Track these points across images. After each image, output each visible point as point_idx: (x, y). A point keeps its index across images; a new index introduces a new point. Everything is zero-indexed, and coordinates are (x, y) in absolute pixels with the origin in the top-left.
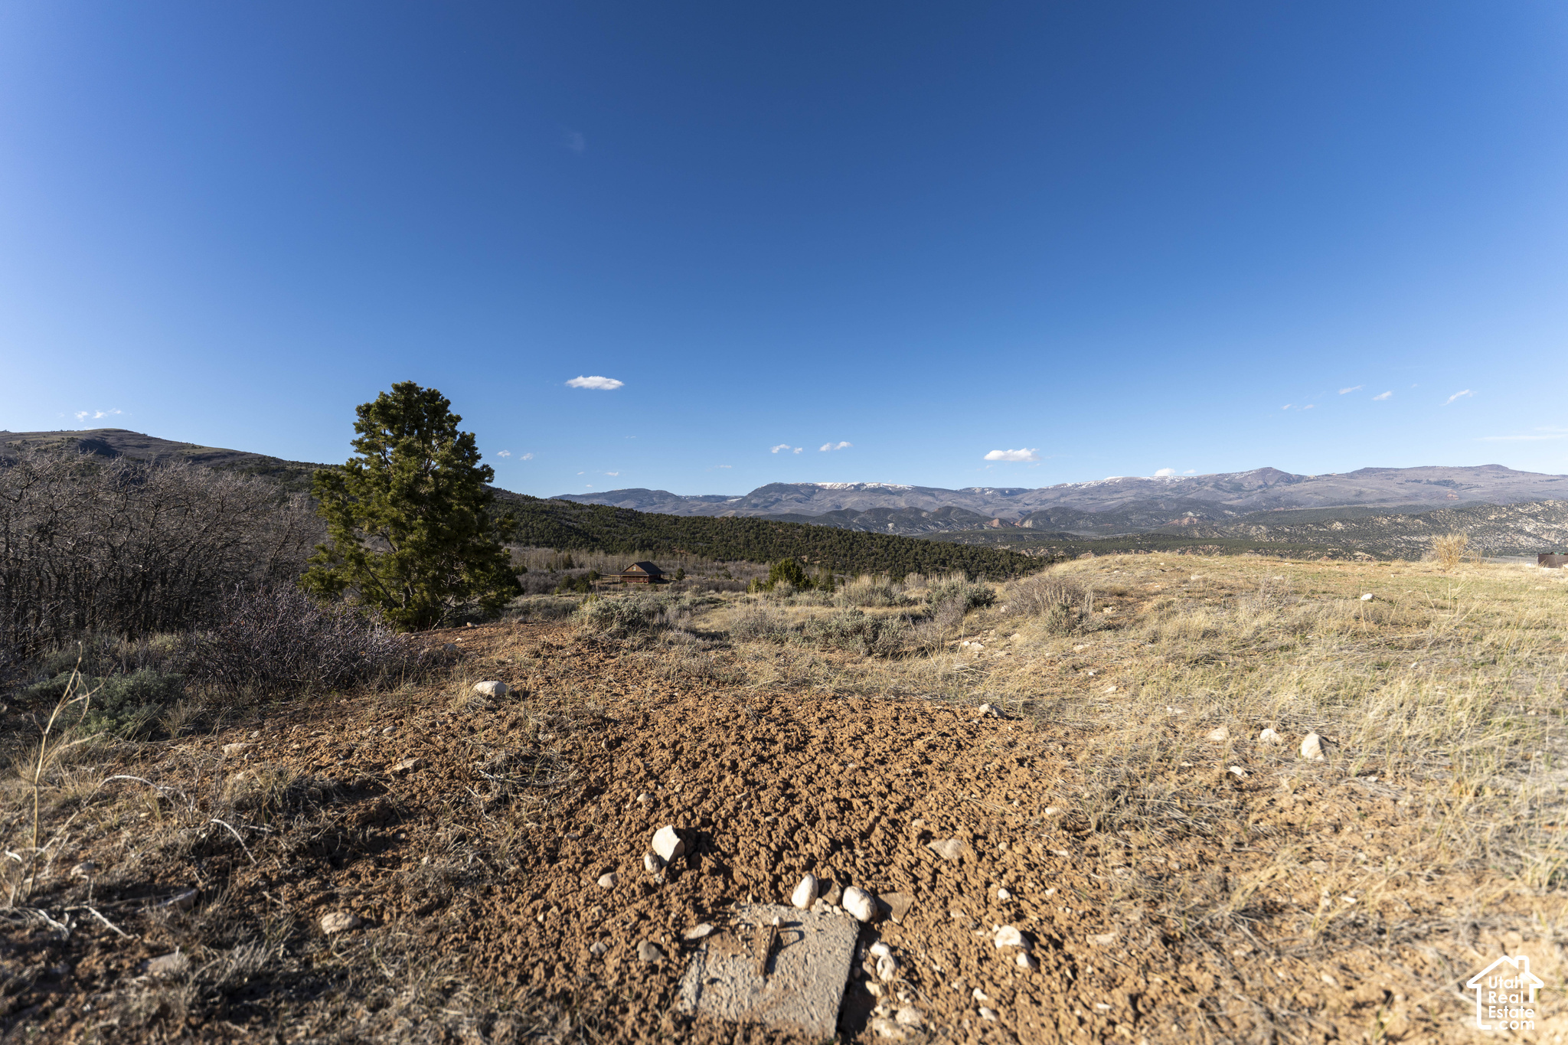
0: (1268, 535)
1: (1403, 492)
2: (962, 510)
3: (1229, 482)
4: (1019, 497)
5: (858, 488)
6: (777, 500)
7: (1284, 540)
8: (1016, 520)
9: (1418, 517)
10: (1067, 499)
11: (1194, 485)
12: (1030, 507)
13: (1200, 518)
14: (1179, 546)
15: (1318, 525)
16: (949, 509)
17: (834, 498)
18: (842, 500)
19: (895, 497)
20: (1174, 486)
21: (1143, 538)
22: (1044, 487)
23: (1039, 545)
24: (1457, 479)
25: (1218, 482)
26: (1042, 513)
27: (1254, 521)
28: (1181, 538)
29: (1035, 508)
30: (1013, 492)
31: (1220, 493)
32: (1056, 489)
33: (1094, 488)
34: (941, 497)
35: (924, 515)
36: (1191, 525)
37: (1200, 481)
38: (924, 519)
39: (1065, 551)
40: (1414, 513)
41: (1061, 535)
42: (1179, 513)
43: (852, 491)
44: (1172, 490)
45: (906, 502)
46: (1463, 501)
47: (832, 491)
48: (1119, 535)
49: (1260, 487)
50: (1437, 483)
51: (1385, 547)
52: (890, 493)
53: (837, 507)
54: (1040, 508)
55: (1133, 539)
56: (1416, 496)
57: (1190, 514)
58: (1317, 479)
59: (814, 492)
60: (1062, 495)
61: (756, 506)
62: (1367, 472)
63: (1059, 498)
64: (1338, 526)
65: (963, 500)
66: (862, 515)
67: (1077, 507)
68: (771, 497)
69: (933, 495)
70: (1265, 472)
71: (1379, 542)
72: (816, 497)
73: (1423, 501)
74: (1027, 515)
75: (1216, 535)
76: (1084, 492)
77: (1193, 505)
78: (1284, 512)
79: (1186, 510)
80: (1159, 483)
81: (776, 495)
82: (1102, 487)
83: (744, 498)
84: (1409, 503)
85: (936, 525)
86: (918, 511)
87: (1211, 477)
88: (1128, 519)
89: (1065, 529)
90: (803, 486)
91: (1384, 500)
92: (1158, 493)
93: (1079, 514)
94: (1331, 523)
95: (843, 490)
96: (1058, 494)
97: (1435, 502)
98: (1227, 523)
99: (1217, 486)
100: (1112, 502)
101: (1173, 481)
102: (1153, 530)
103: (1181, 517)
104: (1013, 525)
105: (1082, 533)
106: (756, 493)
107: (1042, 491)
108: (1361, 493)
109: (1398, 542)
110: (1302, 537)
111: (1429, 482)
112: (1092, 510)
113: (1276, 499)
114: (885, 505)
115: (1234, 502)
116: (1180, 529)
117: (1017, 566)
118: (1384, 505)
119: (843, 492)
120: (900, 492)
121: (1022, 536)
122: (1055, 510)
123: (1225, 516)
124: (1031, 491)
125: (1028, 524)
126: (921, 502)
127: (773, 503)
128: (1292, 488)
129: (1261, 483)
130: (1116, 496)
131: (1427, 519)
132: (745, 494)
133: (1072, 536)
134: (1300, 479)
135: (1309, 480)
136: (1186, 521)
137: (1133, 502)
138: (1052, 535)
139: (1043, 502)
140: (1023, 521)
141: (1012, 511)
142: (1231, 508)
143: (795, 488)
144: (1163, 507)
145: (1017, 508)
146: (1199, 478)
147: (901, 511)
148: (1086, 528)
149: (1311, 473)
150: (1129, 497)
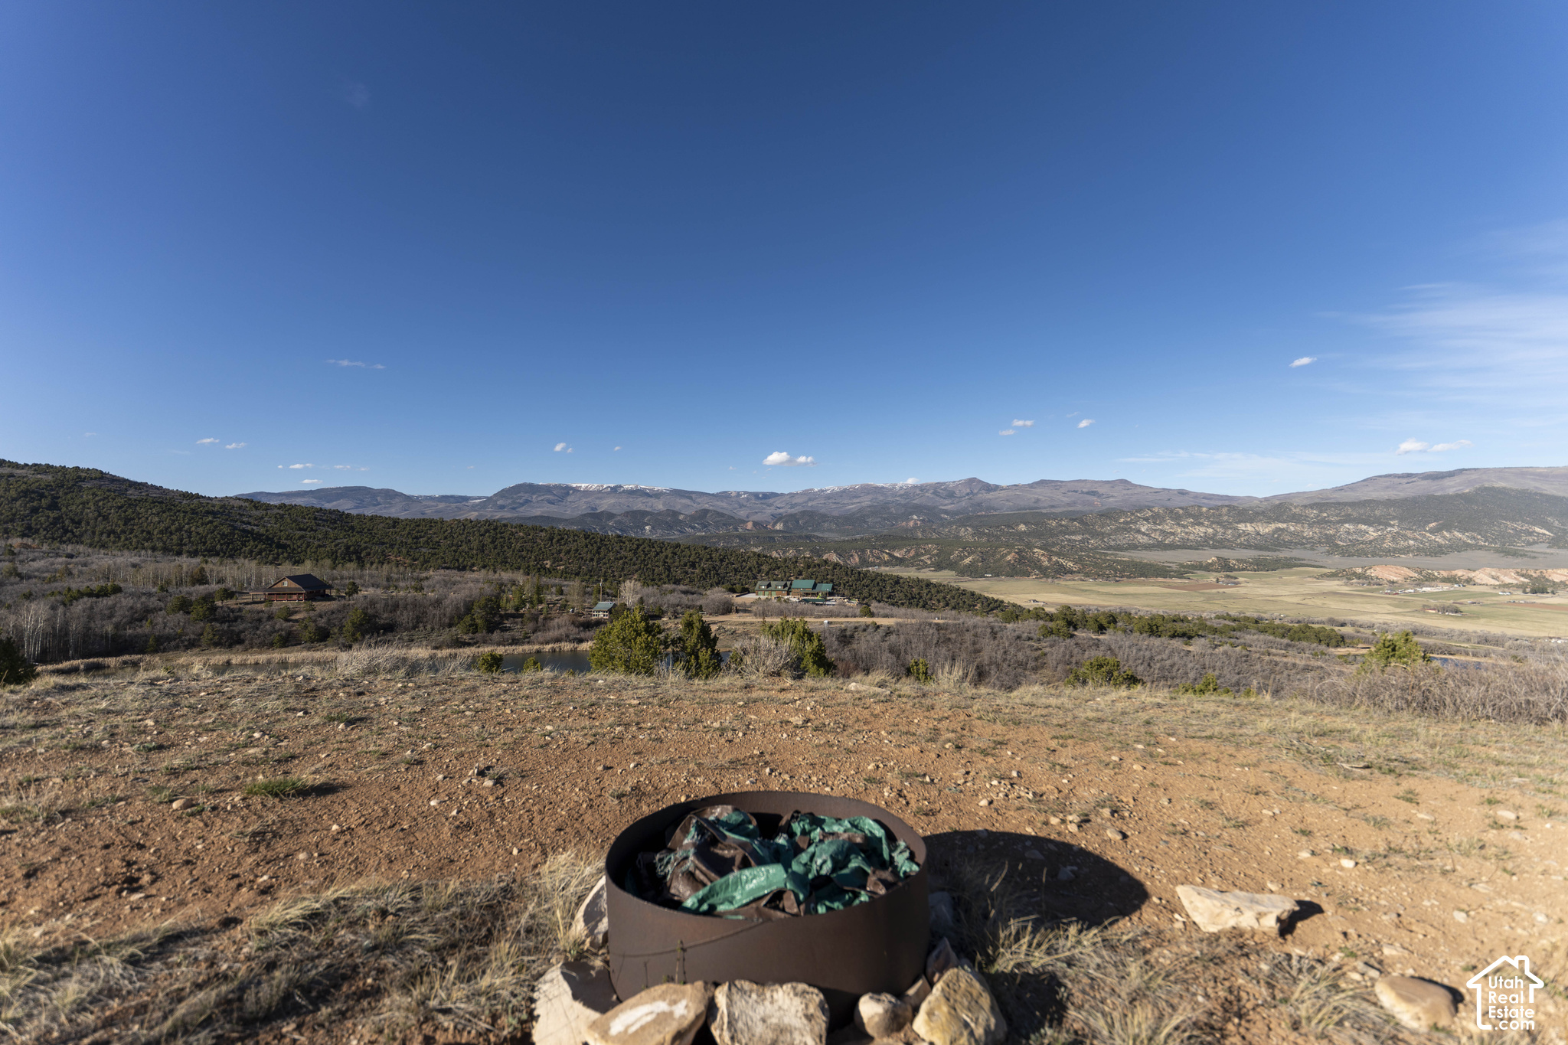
0: (973, 535)
1: (1066, 500)
2: (718, 513)
3: (945, 489)
4: (771, 501)
5: (614, 490)
6: (527, 502)
7: (984, 539)
8: (769, 523)
9: (1075, 520)
10: (814, 503)
11: (918, 492)
12: (781, 511)
13: (923, 521)
14: (905, 546)
15: (1008, 526)
16: (706, 511)
17: (589, 499)
18: (598, 502)
19: (653, 500)
20: (902, 492)
21: (877, 539)
22: (794, 491)
23: (788, 546)
24: (1100, 490)
25: (937, 489)
26: (792, 516)
27: (965, 521)
28: (907, 538)
29: (786, 510)
30: (766, 496)
31: (938, 499)
32: (805, 493)
33: (837, 493)
34: (699, 500)
35: (681, 517)
36: (915, 527)
37: (922, 488)
38: (681, 521)
39: (811, 551)
40: (1073, 517)
41: (808, 537)
42: (906, 517)
43: (608, 493)
44: (901, 496)
45: (664, 504)
46: (1104, 508)
47: (587, 493)
48: (858, 537)
49: (968, 494)
50: (1088, 493)
51: (1054, 544)
52: (648, 495)
53: (593, 509)
54: (790, 511)
55: (869, 540)
56: (1074, 503)
57: (915, 517)
58: (1009, 488)
59: (568, 494)
60: (810, 500)
61: (502, 507)
62: (1042, 483)
63: (807, 502)
64: (1022, 527)
65: (719, 503)
66: (619, 518)
67: (822, 511)
68: (521, 498)
69: (690, 498)
70: (972, 481)
71: (1050, 540)
72: (570, 499)
73: (1079, 508)
74: (778, 518)
75: (935, 536)
76: (829, 497)
77: (918, 509)
78: (985, 516)
79: (912, 514)
80: (890, 490)
81: (526, 496)
82: (843, 493)
83: (489, 499)
84: (1070, 509)
85: (693, 528)
86: (675, 514)
87: (930, 485)
88: (865, 522)
89: (812, 531)
90: (556, 487)
91: (1053, 507)
92: (890, 499)
93: (825, 517)
94: (1018, 525)
95: (600, 492)
96: (806, 499)
97: (1086, 508)
98: (942, 525)
99: (935, 493)
100: (852, 507)
101: (901, 488)
102: (885, 532)
103: (908, 520)
104: (766, 528)
105: (826, 535)
106: (503, 494)
107: (792, 495)
108: (1038, 501)
109: (1062, 541)
110: (998, 537)
111: (1083, 493)
112: (835, 513)
113: (979, 504)
114: (642, 507)
115: (949, 507)
116: (906, 530)
117: (763, 567)
118: (1053, 510)
119: (599, 493)
120: (657, 495)
121: (773, 538)
122: (804, 513)
123: (942, 519)
124: (782, 495)
125: (779, 527)
126: (679, 504)
127: (522, 505)
128: (990, 496)
129: (968, 491)
130: (855, 501)
131: (1082, 522)
132: (490, 494)
133: (817, 537)
134: (997, 488)
135: (1002, 489)
136: (911, 524)
137: (869, 506)
138: (800, 537)
139: (793, 506)
140: (775, 524)
141: (765, 514)
142: (946, 512)
143: (547, 489)
144: (893, 510)
145: (769, 511)
146: (922, 486)
147: (660, 513)
148: (830, 530)
149: (1004, 483)
150: (866, 501)
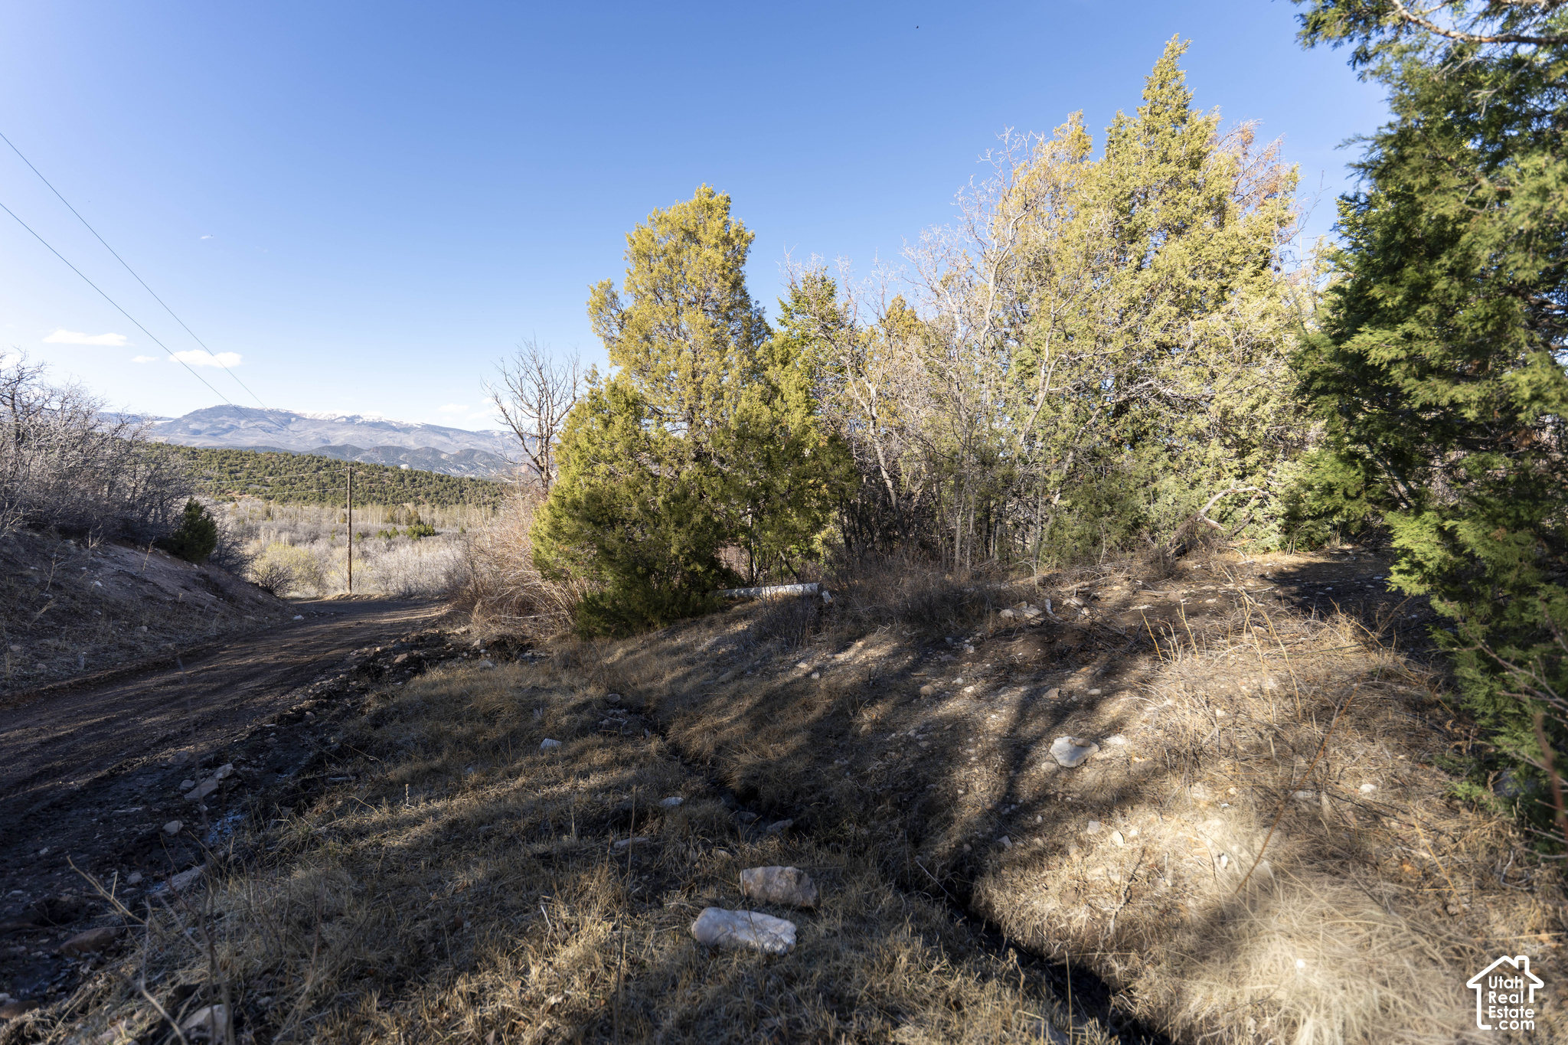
2: (487, 454)
5: (351, 420)
6: (232, 428)
16: (474, 452)
17: (319, 430)
18: (330, 433)
19: (402, 435)
34: (457, 438)
35: (444, 456)
38: (444, 461)
43: (343, 424)
45: (416, 440)
47: (314, 422)
52: (395, 429)
53: (324, 441)
59: (289, 421)
61: (197, 432)
65: (481, 443)
66: (367, 454)
68: (223, 422)
69: (447, 436)
72: (292, 427)
81: (231, 421)
83: (177, 421)
85: (459, 469)
86: (436, 452)
90: (271, 412)
95: (332, 421)
106: (196, 416)
114: (389, 443)
119: (332, 423)
120: (407, 430)
126: (435, 441)
127: (227, 431)
132: (179, 415)
143: (261, 414)
147: (417, 451)
